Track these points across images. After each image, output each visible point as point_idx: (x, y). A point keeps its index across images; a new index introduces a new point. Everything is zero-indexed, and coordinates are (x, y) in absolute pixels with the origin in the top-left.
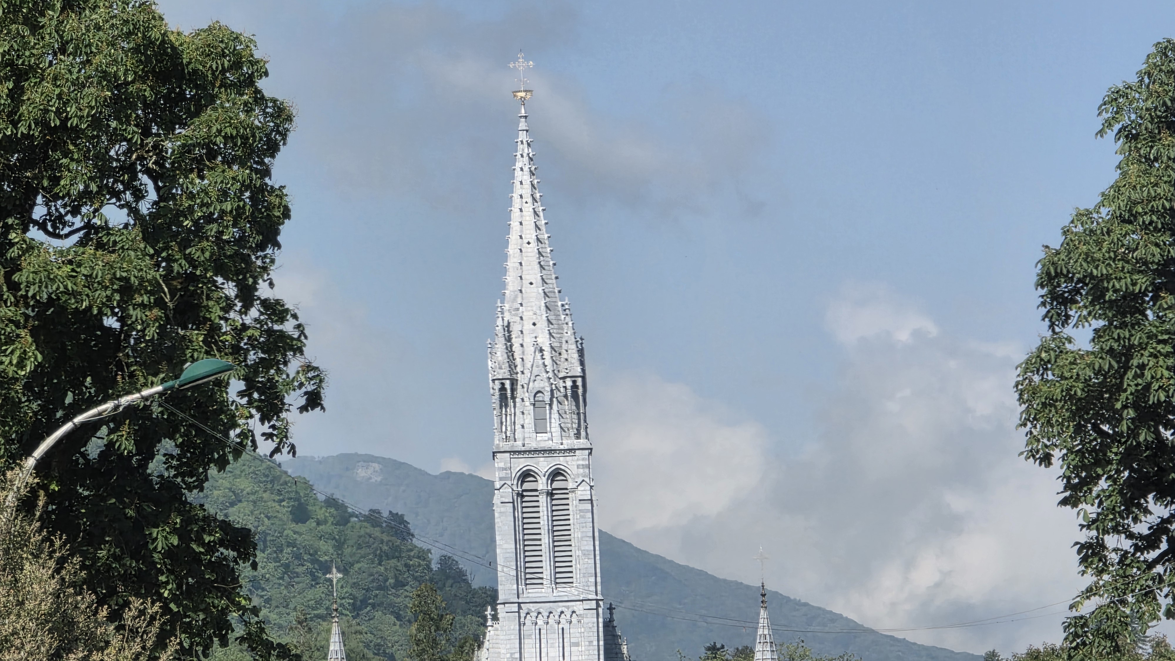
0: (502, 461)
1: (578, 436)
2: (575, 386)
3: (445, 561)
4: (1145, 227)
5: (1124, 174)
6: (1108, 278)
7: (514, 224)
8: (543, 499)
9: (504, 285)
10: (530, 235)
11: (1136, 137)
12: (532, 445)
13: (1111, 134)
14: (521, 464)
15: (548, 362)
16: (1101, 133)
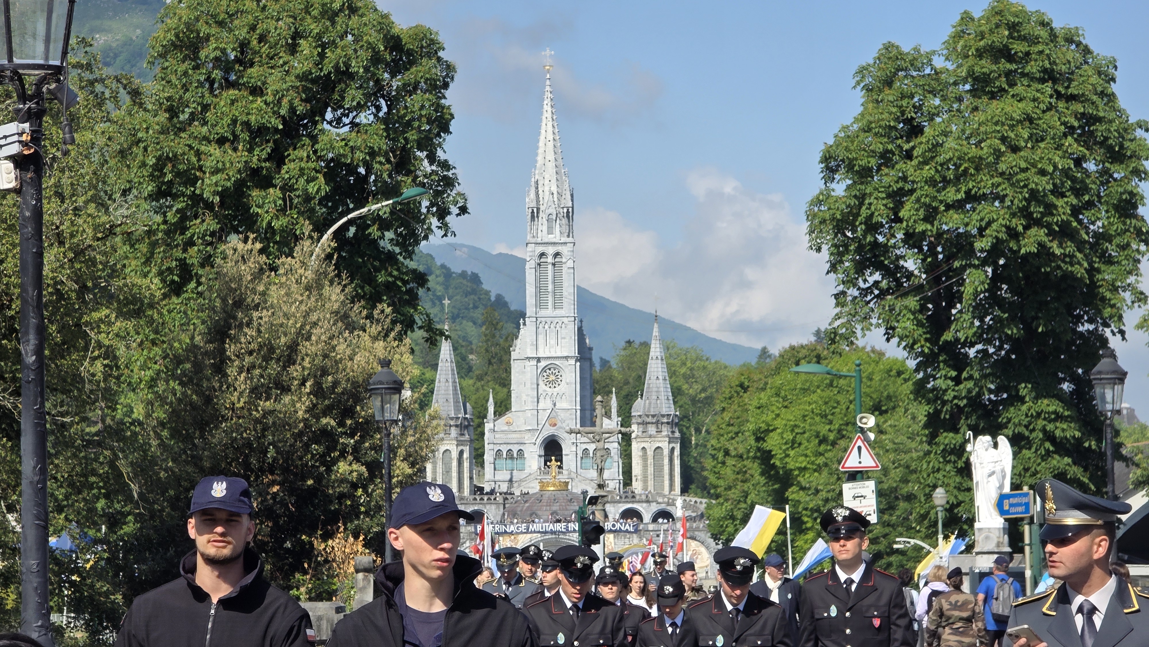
0: (531, 247)
1: (568, 236)
2: (568, 212)
3: (499, 297)
4: (876, 134)
5: (866, 109)
6: (856, 159)
7: (543, 131)
8: (550, 267)
9: (536, 161)
10: (550, 137)
11: (871, 90)
12: (546, 240)
13: (859, 88)
14: (540, 249)
15: (556, 199)
16: (854, 87)
